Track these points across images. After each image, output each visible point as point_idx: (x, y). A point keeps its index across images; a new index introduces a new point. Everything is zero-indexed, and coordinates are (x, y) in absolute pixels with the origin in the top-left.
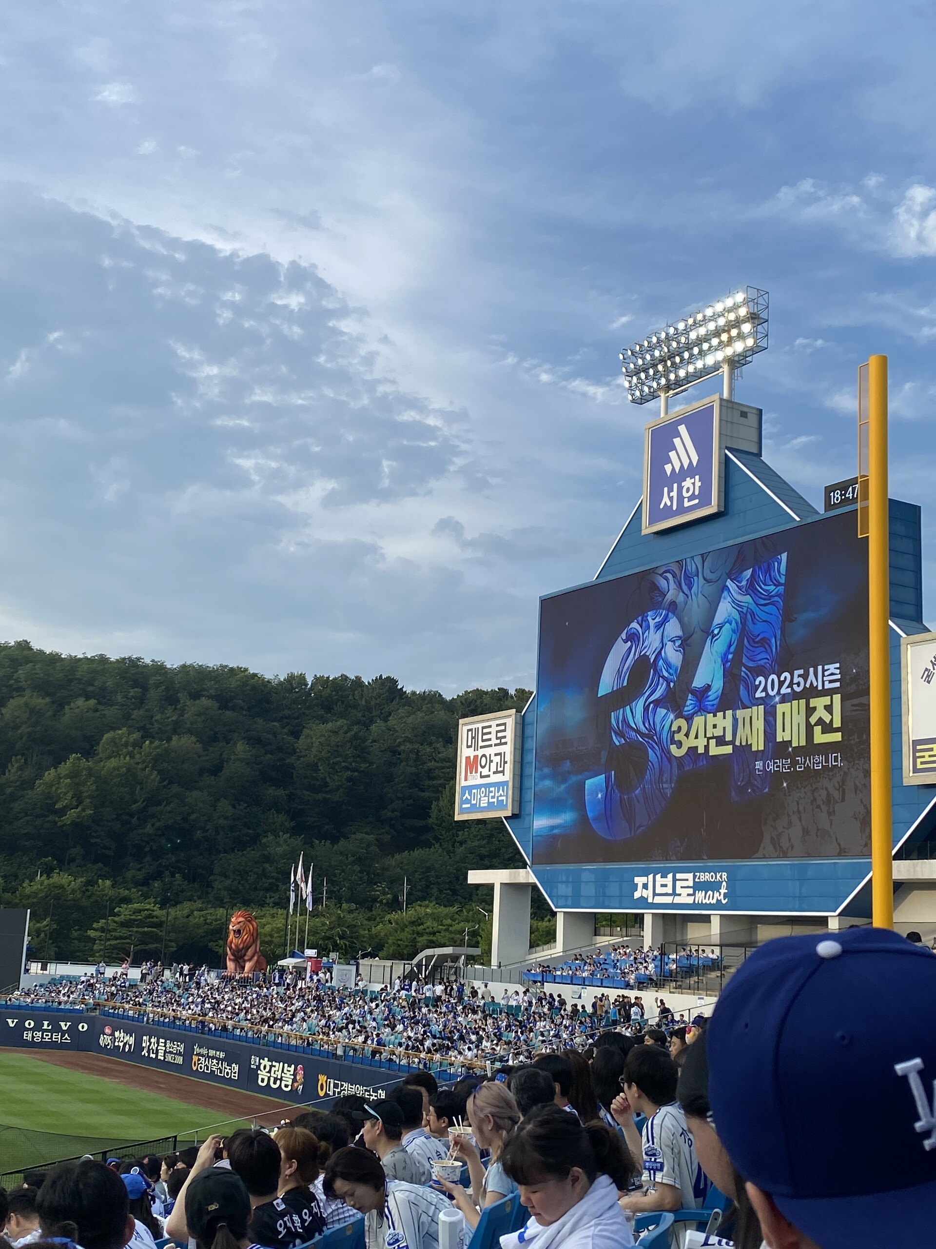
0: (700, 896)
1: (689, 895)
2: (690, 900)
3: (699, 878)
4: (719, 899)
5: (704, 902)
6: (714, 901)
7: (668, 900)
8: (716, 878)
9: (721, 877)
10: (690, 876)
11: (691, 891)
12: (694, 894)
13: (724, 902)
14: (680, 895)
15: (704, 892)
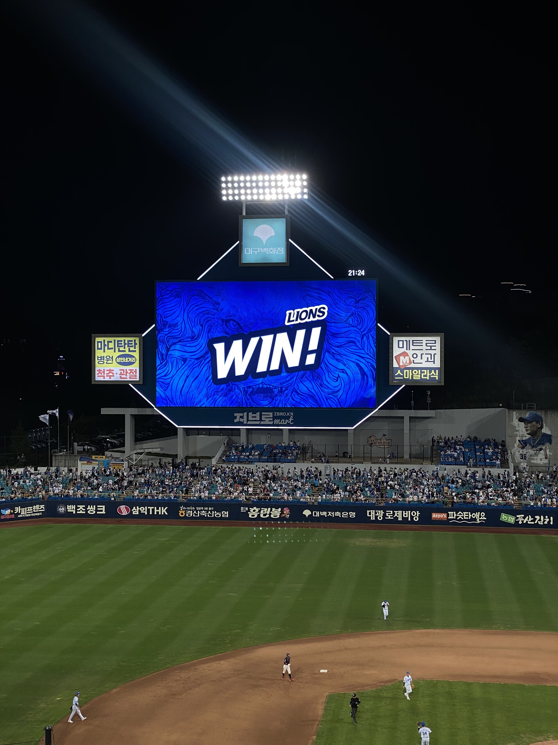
0: (277, 421)
1: (269, 421)
2: (272, 423)
3: (276, 414)
4: (289, 422)
5: (279, 424)
6: (286, 423)
7: (258, 423)
8: (287, 414)
9: (290, 414)
10: (271, 414)
11: (272, 419)
12: (273, 420)
13: (291, 424)
14: (265, 421)
15: (279, 420)
